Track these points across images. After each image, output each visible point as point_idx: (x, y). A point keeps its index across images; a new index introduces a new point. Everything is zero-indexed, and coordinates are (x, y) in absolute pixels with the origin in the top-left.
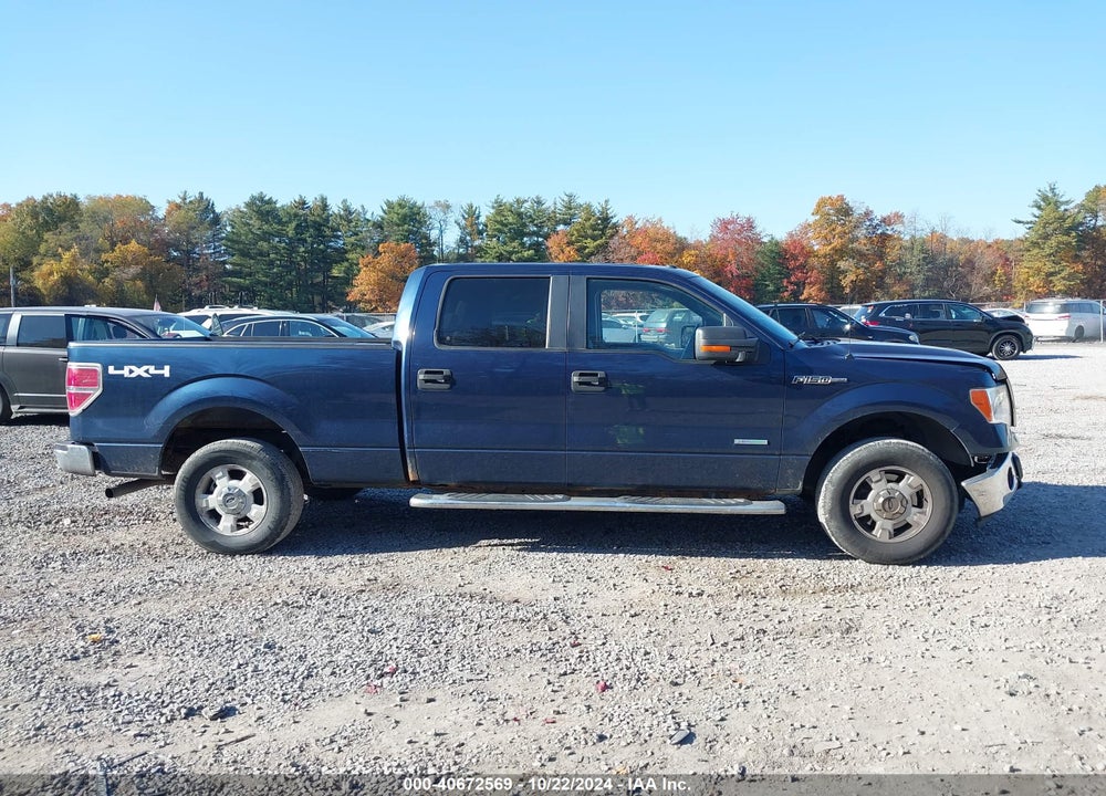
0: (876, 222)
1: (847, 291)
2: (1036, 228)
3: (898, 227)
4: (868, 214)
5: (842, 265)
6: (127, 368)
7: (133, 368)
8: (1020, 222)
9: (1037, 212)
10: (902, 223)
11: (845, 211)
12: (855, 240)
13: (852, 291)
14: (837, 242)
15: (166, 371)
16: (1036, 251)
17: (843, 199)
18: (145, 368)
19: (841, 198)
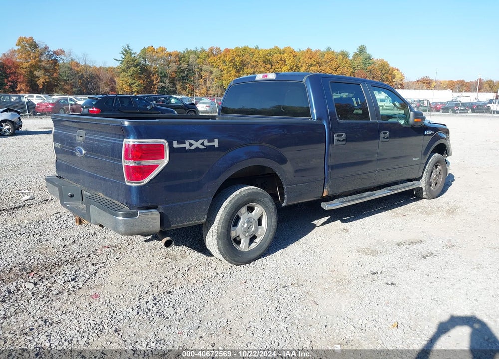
0: (51, 53)
1: (41, 87)
2: (124, 63)
3: (62, 57)
4: (46, 48)
5: (36, 73)
6: (187, 142)
7: (192, 141)
8: (117, 60)
9: (123, 57)
10: (65, 55)
11: (34, 46)
12: (41, 61)
13: (43, 87)
14: (32, 62)
15: (216, 143)
16: (125, 73)
17: (33, 40)
18: (201, 141)
19: (32, 39)
